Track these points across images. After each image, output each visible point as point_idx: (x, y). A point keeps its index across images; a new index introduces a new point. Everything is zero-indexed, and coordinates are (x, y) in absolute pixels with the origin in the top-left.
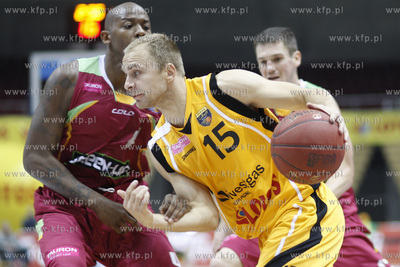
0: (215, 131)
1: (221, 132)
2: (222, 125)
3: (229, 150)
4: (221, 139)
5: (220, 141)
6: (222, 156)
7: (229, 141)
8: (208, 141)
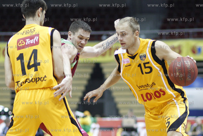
0: (144, 64)
1: (147, 65)
2: (148, 63)
3: (146, 73)
4: (145, 67)
5: (144, 68)
6: (143, 74)
7: (148, 70)
8: (140, 65)
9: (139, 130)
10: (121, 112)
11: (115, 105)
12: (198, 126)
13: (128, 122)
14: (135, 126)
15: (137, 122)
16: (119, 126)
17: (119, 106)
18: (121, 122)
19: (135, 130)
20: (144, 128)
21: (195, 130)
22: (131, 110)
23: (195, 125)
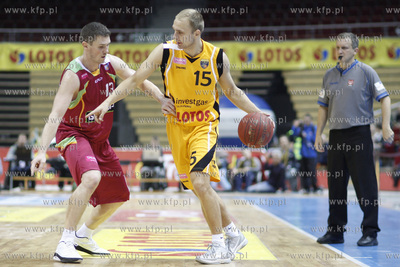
0: (205, 73)
1: (206, 75)
2: (209, 73)
3: (202, 84)
4: (204, 77)
5: (202, 78)
6: (197, 84)
7: (206, 82)
8: (197, 73)
9: (165, 165)
10: (142, 139)
11: (134, 129)
12: (247, 160)
13: (150, 154)
14: (160, 159)
15: (162, 153)
16: (138, 159)
17: (139, 131)
18: (141, 154)
19: (161, 165)
20: (173, 162)
21: (242, 166)
22: (155, 137)
23: (243, 159)
